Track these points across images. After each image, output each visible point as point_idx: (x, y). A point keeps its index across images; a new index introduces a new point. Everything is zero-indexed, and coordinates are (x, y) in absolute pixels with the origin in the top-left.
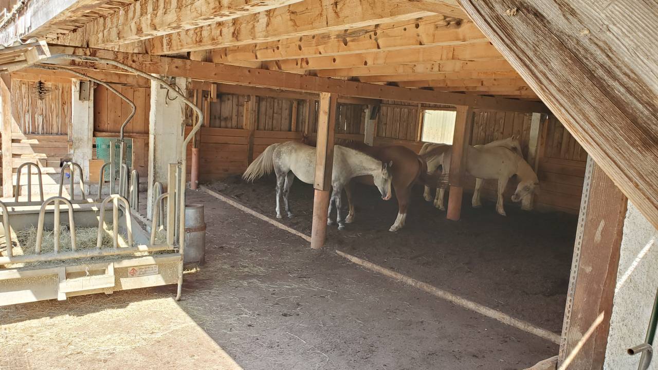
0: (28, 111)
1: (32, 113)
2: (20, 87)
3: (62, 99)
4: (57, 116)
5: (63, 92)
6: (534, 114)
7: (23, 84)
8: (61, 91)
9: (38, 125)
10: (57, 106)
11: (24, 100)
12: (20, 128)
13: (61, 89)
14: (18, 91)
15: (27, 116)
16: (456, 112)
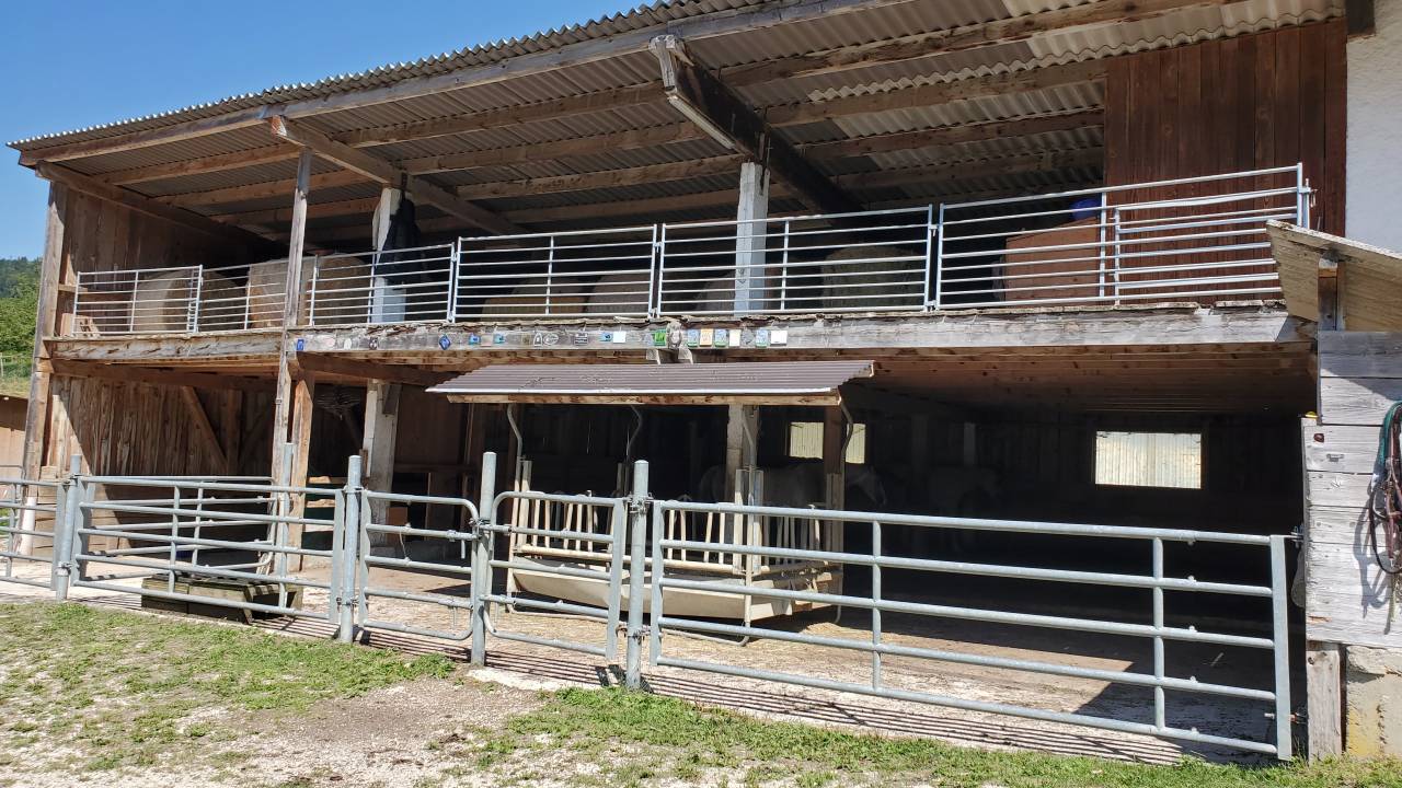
0: (107, 437)
1: (113, 438)
2: (99, 393)
3: (164, 411)
4: (152, 445)
5: (165, 400)
6: (966, 424)
7: (105, 386)
8: (163, 399)
9: (121, 462)
10: (155, 425)
11: (103, 416)
12: (91, 469)
13: (163, 394)
14: (95, 399)
15: (104, 446)
16: (821, 424)
